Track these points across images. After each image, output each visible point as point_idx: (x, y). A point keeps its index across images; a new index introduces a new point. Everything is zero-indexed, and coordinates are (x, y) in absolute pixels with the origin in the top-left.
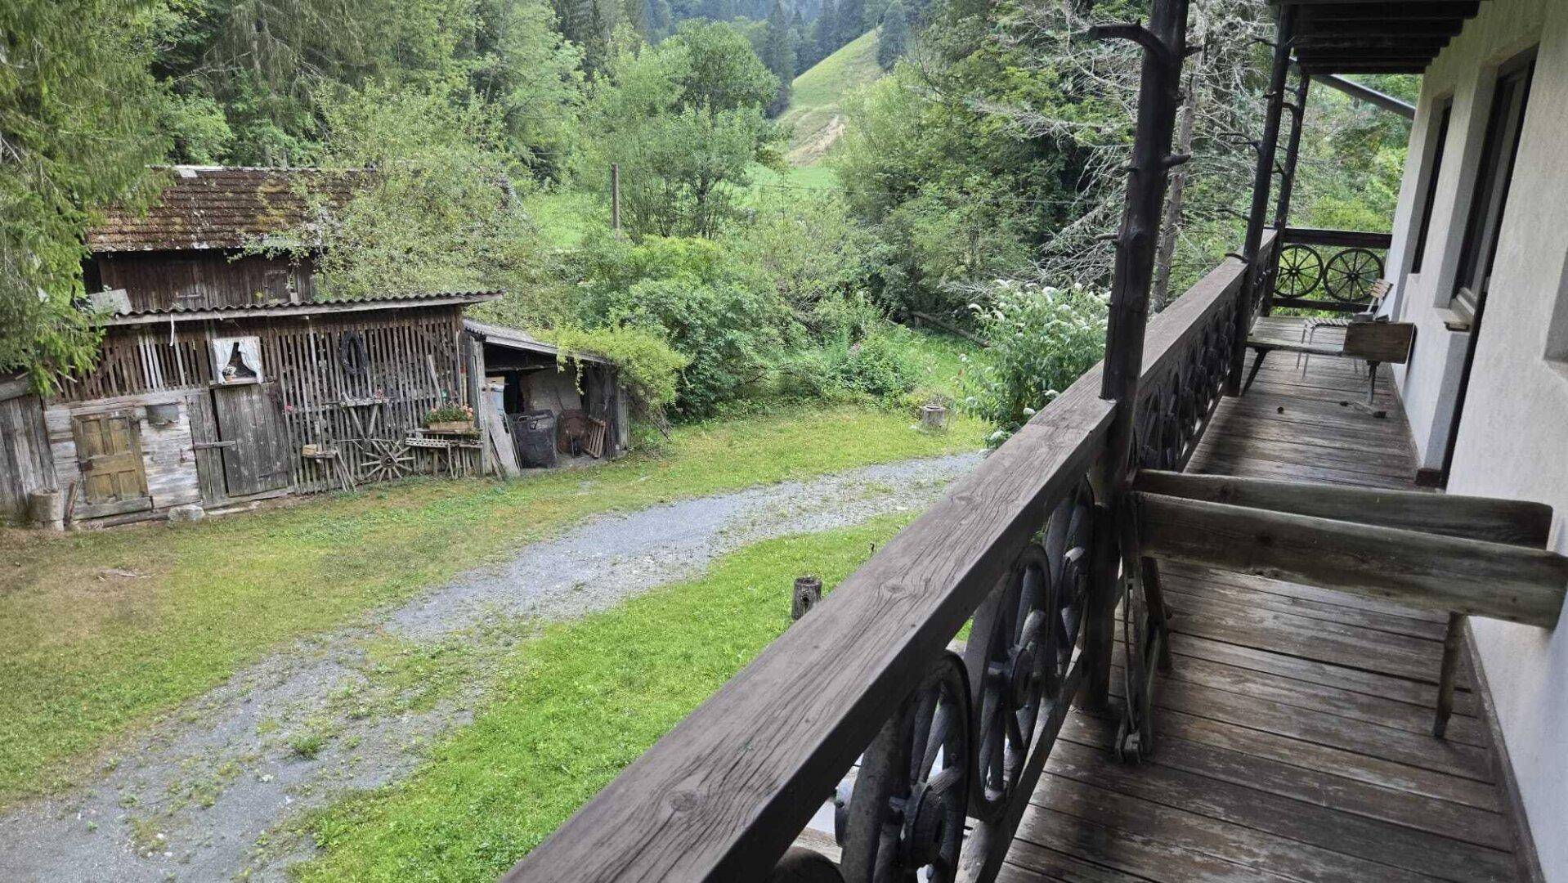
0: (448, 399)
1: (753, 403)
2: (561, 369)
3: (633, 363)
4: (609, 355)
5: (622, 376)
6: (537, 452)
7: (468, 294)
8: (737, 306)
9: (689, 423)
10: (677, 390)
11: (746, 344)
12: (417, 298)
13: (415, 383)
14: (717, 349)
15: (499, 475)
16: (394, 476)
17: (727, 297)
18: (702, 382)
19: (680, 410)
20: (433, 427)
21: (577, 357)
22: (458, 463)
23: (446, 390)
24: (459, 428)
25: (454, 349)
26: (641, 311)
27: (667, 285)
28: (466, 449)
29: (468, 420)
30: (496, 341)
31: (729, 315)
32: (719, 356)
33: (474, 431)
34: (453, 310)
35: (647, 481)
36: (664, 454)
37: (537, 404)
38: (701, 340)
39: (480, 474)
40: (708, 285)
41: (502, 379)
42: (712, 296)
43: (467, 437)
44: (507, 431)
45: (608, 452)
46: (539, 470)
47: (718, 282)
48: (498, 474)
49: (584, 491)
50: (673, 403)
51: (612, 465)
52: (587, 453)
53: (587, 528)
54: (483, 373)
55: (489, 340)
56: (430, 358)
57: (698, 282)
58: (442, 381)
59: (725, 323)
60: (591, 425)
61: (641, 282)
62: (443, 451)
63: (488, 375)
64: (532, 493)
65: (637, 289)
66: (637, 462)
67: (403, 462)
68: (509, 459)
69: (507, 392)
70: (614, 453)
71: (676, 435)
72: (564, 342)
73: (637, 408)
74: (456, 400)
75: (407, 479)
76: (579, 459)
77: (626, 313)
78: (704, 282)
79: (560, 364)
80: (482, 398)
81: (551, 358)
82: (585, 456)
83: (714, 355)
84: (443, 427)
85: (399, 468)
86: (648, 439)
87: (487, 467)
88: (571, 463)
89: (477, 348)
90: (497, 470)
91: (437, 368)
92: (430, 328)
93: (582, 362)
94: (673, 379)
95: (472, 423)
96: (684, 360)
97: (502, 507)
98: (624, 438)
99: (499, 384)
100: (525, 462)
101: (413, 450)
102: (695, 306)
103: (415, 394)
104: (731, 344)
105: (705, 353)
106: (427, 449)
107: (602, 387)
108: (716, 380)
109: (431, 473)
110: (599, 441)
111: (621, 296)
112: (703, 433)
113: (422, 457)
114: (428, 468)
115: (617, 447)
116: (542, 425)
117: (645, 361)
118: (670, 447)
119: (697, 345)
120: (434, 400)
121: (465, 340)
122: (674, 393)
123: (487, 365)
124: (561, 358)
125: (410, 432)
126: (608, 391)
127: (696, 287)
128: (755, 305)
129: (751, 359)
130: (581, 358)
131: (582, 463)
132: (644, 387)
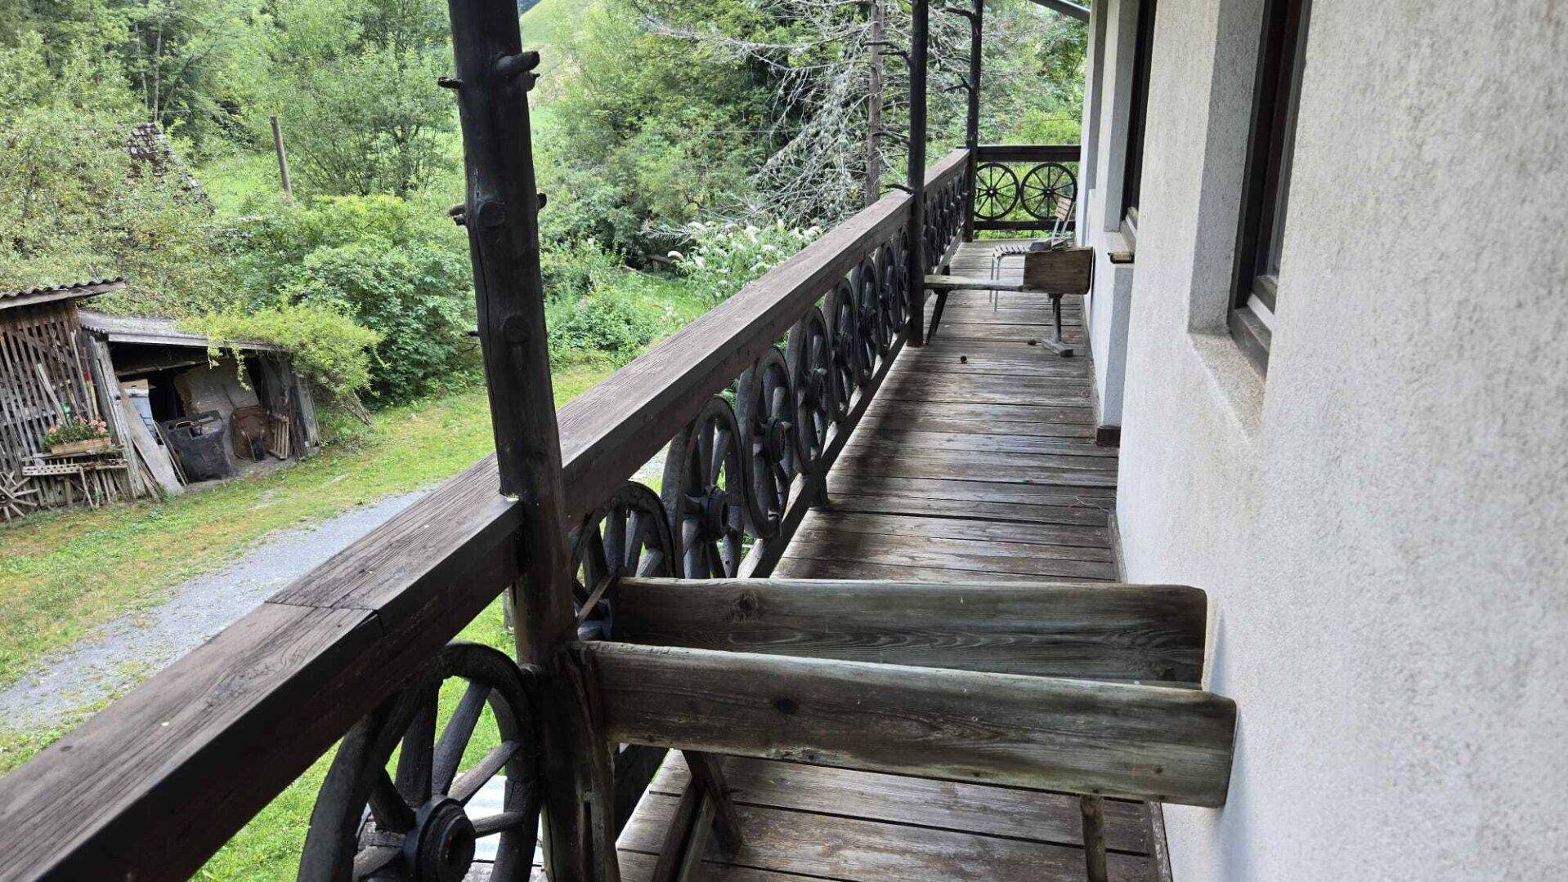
0: (72, 414)
1: (471, 374)
2: (215, 363)
3: (309, 346)
4: (277, 341)
5: (296, 363)
6: (205, 462)
7: (77, 286)
8: (436, 268)
9: (396, 405)
10: (370, 372)
11: (452, 310)
12: (21, 295)
13: (24, 400)
14: (418, 318)
15: (156, 496)
16: (14, 515)
17: (423, 260)
18: (405, 358)
19: (377, 394)
20: (56, 451)
21: (236, 347)
22: (98, 489)
23: (68, 404)
24: (91, 447)
25: (71, 354)
26: (319, 284)
27: (348, 251)
28: (106, 471)
29: (102, 437)
30: (123, 339)
31: (428, 279)
32: (420, 326)
33: (112, 448)
34: (62, 307)
35: (342, 481)
36: (365, 446)
37: (200, 405)
38: (397, 310)
39: (129, 498)
40: (399, 248)
41: (145, 382)
42: (404, 260)
43: (104, 457)
44: (160, 443)
45: (296, 449)
46: (211, 483)
47: (411, 242)
48: (154, 496)
49: (265, 501)
50: (368, 386)
51: (302, 466)
52: (272, 455)
53: (264, 547)
54: (113, 378)
55: (111, 338)
56: (40, 368)
57: (388, 244)
58: (62, 395)
59: (424, 289)
60: (271, 423)
61: (317, 252)
62: (75, 477)
63: (122, 379)
64: (197, 514)
65: (311, 260)
66: (332, 459)
67: (24, 497)
68: (166, 475)
69: (153, 397)
70: (303, 451)
71: (378, 422)
72: (217, 330)
73: (323, 397)
74: (85, 415)
75: (30, 517)
76: (262, 463)
77: (300, 288)
78: (395, 243)
79: (213, 358)
80: (117, 409)
81: (201, 352)
82: (269, 460)
83: (415, 326)
84: (70, 448)
85: (19, 505)
86: (345, 430)
87: (138, 488)
88: (250, 469)
89: (101, 350)
90: (152, 491)
91: (51, 378)
92: (35, 331)
93: (243, 352)
94: (364, 359)
95: (108, 440)
96: (374, 337)
97: (158, 536)
98: (313, 432)
99: (142, 388)
100: (190, 474)
101: (32, 481)
102: (385, 273)
103: (26, 413)
104: (434, 312)
105: (403, 324)
106: (54, 477)
107: (279, 377)
108: (422, 354)
109: (63, 505)
110: (284, 439)
111: (296, 269)
112: (413, 415)
113: (50, 488)
114: (59, 499)
115: (307, 444)
116: (209, 429)
117: (323, 343)
118: (371, 436)
119: (391, 316)
120: (55, 417)
121: (83, 341)
122: (367, 375)
123: (116, 369)
124: (213, 351)
125: (26, 459)
126: (286, 381)
127: (386, 251)
128: (458, 266)
129: (460, 328)
130: (241, 347)
131: (265, 468)
132: (326, 373)
